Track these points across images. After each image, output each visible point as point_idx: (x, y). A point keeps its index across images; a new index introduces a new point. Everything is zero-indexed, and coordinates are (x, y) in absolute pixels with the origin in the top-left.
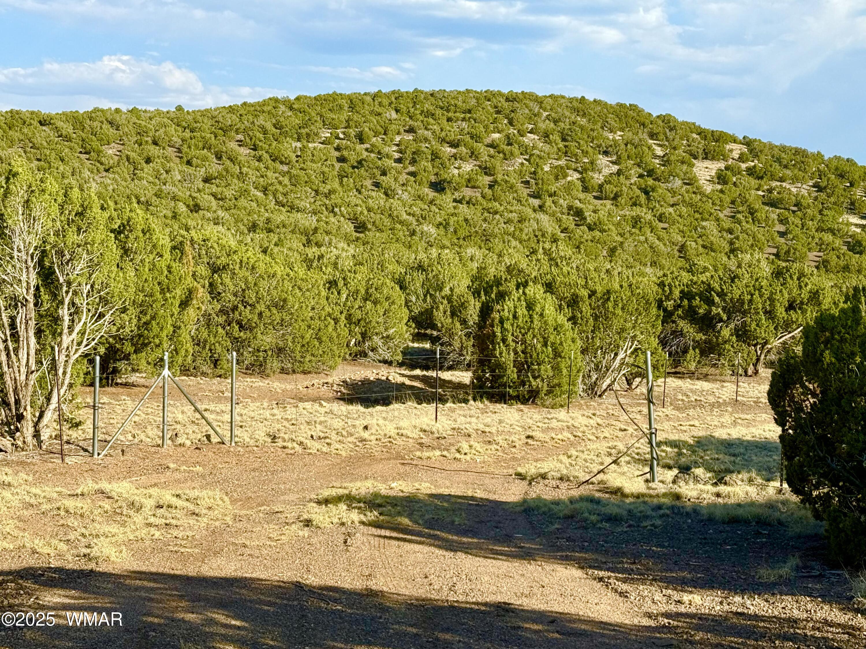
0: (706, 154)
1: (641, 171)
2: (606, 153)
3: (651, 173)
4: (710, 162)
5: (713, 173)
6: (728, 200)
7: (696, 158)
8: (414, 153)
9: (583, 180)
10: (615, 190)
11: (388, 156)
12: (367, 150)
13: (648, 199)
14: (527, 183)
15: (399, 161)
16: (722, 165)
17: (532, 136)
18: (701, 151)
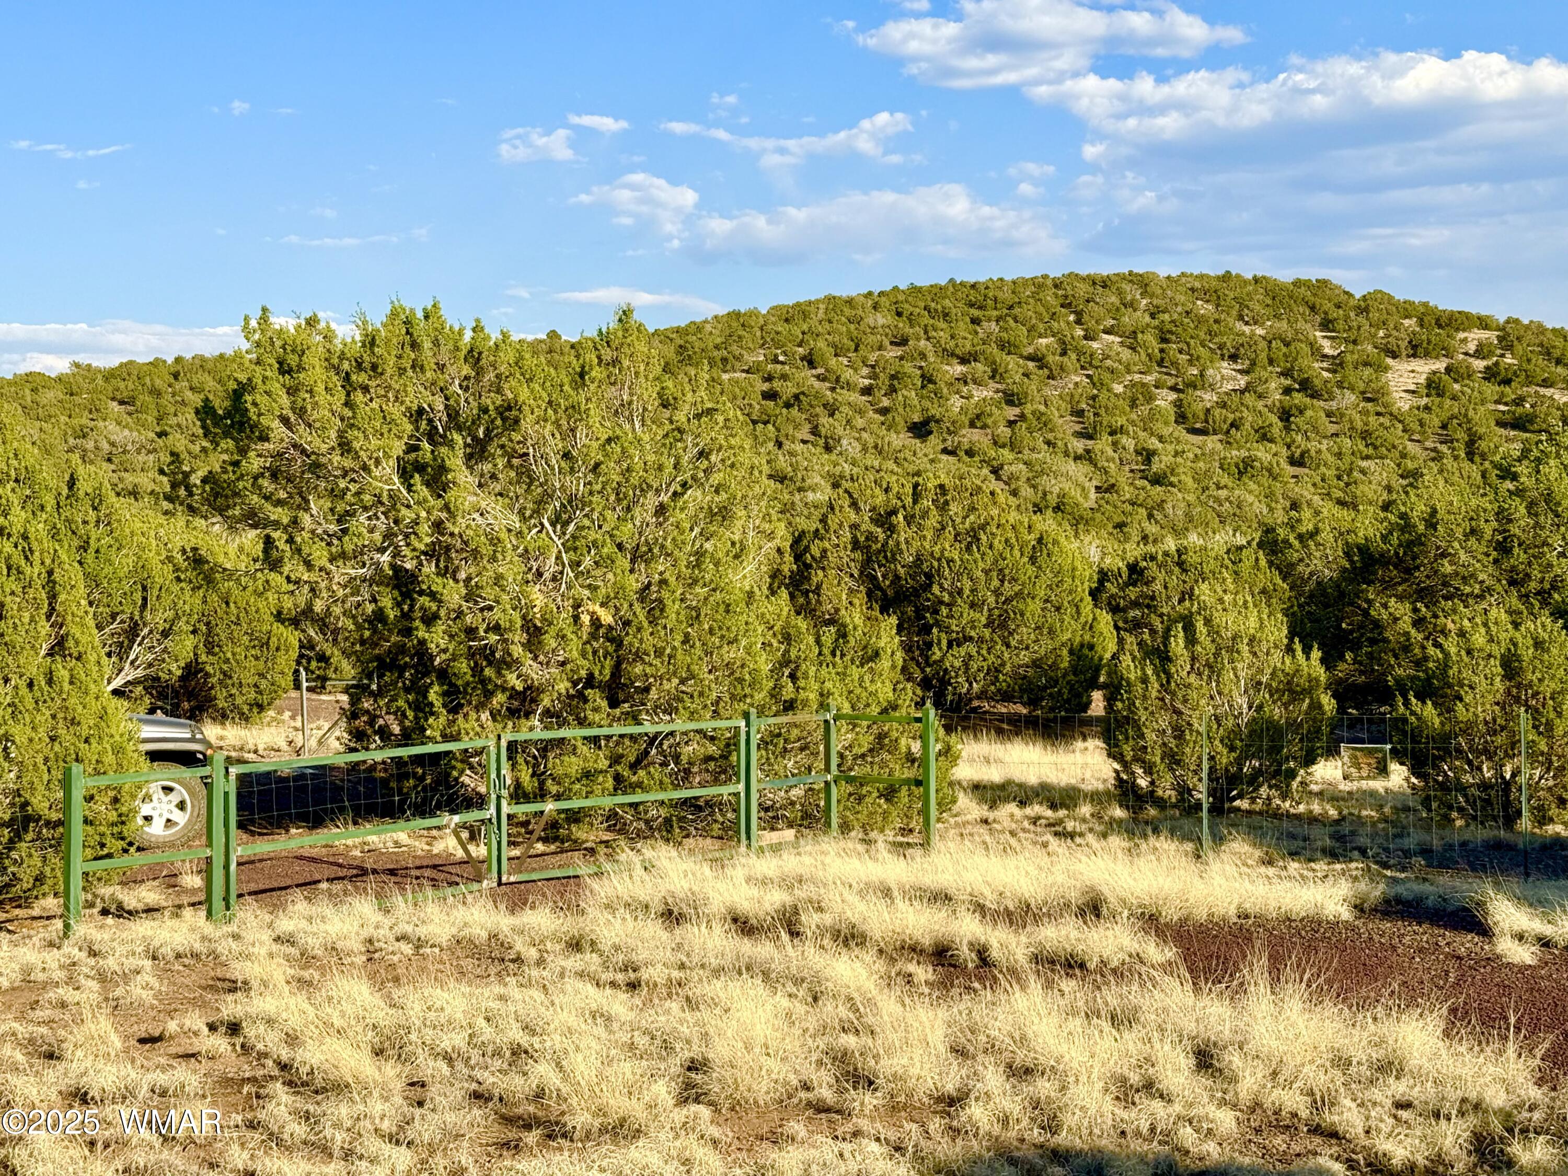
0: (1415, 347)
1: (1289, 382)
2: (1234, 358)
3: (1305, 386)
4: (1422, 362)
5: (1422, 380)
6: (1437, 422)
7: (1395, 356)
8: (893, 377)
9: (1178, 404)
10: (1231, 417)
11: (849, 386)
12: (818, 377)
13: (1287, 429)
14: (1080, 413)
15: (867, 391)
16: (1440, 365)
17: (1111, 338)
18: (1403, 344)
